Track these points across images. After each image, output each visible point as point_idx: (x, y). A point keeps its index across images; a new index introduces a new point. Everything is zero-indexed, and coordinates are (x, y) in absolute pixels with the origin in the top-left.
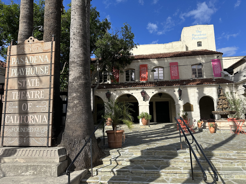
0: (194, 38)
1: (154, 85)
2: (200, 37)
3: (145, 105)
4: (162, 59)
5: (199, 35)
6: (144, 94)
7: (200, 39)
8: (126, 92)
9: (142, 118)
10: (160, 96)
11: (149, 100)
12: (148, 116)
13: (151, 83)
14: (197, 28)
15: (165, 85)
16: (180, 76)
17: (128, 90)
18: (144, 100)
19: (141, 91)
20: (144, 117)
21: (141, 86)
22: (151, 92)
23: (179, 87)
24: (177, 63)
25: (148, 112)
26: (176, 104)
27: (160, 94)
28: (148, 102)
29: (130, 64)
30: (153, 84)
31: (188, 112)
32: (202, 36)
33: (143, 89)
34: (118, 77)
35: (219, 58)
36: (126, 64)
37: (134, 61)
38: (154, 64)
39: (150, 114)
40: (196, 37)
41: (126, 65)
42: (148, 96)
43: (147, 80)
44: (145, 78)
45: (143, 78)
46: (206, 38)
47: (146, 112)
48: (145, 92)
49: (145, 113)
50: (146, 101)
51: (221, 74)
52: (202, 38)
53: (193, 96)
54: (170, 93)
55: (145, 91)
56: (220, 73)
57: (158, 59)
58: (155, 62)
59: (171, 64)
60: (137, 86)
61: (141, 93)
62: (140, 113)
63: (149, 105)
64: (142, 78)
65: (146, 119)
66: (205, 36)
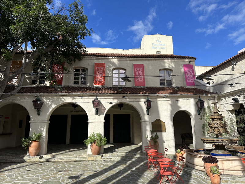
0: (153, 47)
1: (113, 92)
2: (159, 46)
3: (97, 122)
4: (124, 58)
5: (158, 45)
6: (97, 105)
7: (159, 48)
8: (69, 100)
9: (92, 143)
10: (121, 107)
11: (105, 114)
12: (101, 140)
13: (108, 88)
14: (157, 38)
15: (129, 93)
16: (145, 82)
17: (73, 97)
18: (97, 114)
19: (93, 99)
20: (95, 141)
21: (94, 91)
22: (108, 103)
23: (148, 96)
24: (143, 65)
25: (102, 133)
26: (142, 121)
27: (120, 105)
28: (102, 117)
29: (80, 59)
30: (111, 90)
31: (158, 134)
32: (161, 47)
33: (97, 96)
34: (62, 78)
35: (191, 63)
36: (74, 59)
37: (87, 57)
38: (114, 64)
39: (105, 136)
40: (155, 46)
41: (75, 61)
42: (103, 108)
43: (103, 84)
44: (100, 82)
45: (98, 81)
46: (165, 48)
47: (98, 132)
48: (100, 101)
49: (98, 135)
50: (99, 116)
51: (194, 82)
52: (161, 48)
53: (165, 110)
54: (134, 104)
55: (99, 99)
56: (192, 81)
57: (120, 58)
58: (116, 61)
59: (135, 66)
60: (87, 92)
61: (93, 102)
62: (89, 135)
63: (104, 121)
64: (96, 81)
65: (97, 146)
66: (164, 47)
